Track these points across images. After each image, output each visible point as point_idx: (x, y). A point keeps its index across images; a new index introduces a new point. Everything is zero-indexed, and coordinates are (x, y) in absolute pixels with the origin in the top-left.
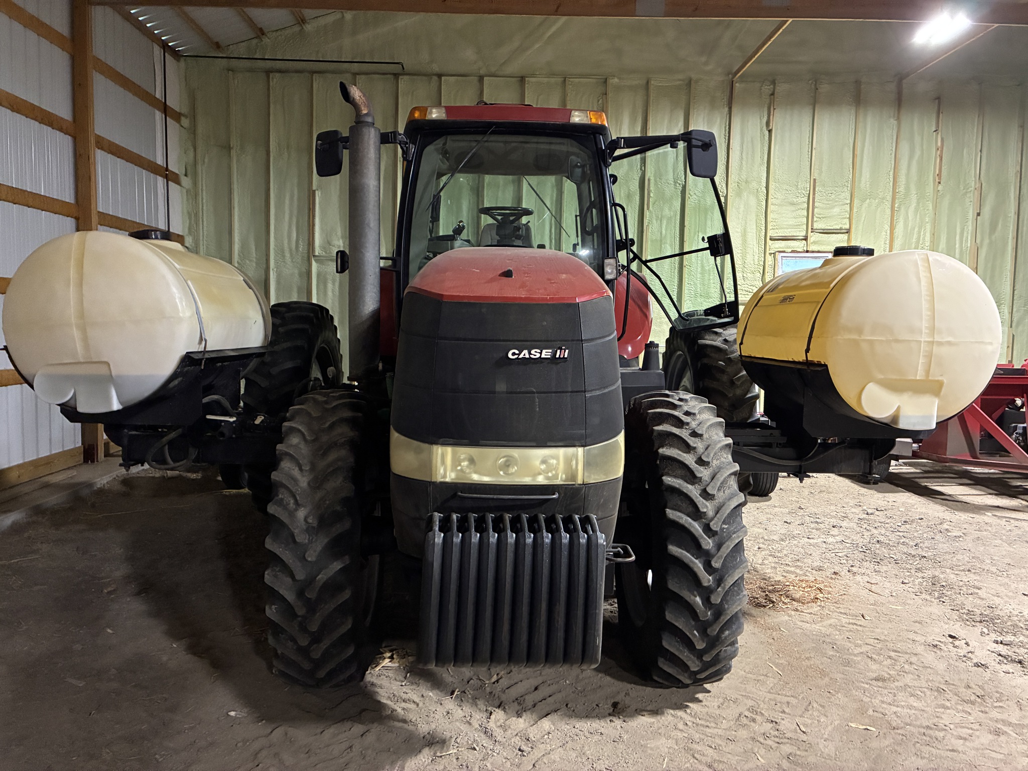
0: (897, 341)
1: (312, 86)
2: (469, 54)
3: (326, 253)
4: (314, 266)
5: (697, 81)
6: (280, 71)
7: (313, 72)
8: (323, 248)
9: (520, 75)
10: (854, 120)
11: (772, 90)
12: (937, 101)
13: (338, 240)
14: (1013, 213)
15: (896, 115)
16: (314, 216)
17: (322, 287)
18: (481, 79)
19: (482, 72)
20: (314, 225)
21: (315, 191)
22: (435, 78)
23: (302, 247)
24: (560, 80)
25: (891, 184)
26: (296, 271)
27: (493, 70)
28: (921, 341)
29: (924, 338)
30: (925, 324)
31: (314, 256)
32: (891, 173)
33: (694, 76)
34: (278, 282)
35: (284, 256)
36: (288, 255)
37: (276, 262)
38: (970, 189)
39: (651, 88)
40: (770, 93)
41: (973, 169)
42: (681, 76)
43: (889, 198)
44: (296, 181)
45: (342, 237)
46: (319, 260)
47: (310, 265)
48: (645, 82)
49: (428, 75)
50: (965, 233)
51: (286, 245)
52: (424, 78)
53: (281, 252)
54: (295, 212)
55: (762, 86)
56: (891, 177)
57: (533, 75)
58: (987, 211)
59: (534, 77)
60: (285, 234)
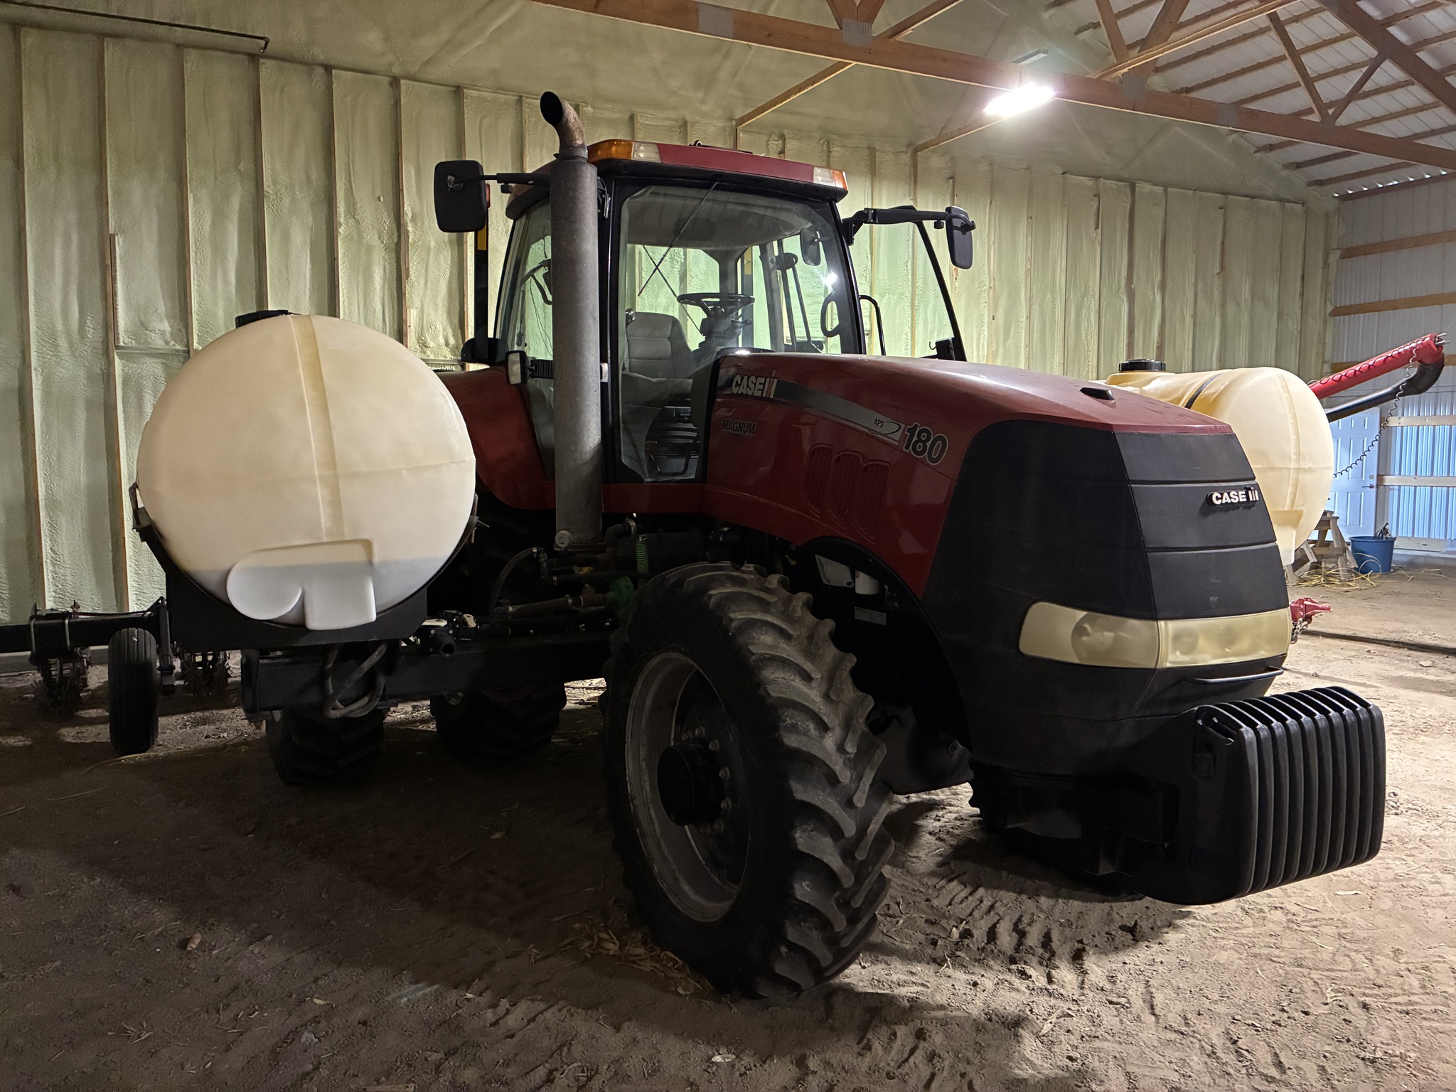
0: (1272, 469)
1: (102, 59)
2: (372, 39)
3: (138, 342)
4: (118, 363)
5: (694, 123)
6: (39, 26)
7: (103, 35)
8: (133, 334)
9: (455, 84)
10: (870, 195)
11: (781, 146)
12: (951, 180)
13: (161, 321)
14: (1025, 318)
15: (912, 194)
16: (114, 279)
17: (132, 398)
18: (395, 82)
19: (396, 70)
20: (114, 294)
21: (114, 235)
22: (320, 70)
23: (93, 332)
24: (512, 98)
25: (910, 277)
26: (82, 374)
27: (413, 69)
28: (1289, 469)
29: (1293, 465)
30: (1293, 450)
31: (118, 347)
32: (910, 264)
33: (689, 117)
34: (47, 392)
35: (55, 346)
36: (63, 343)
37: (41, 355)
38: (985, 288)
39: (637, 125)
40: (779, 150)
41: (986, 265)
42: (672, 114)
43: (908, 294)
44: (73, 217)
45: (168, 317)
46: (127, 354)
47: (110, 363)
48: (627, 116)
49: (309, 65)
50: (982, 339)
51: (60, 327)
52: (300, 67)
53: (50, 338)
54: (75, 271)
55: (769, 140)
56: (910, 267)
57: (473, 87)
58: (1000, 313)
59: (475, 90)
60: (57, 305)
